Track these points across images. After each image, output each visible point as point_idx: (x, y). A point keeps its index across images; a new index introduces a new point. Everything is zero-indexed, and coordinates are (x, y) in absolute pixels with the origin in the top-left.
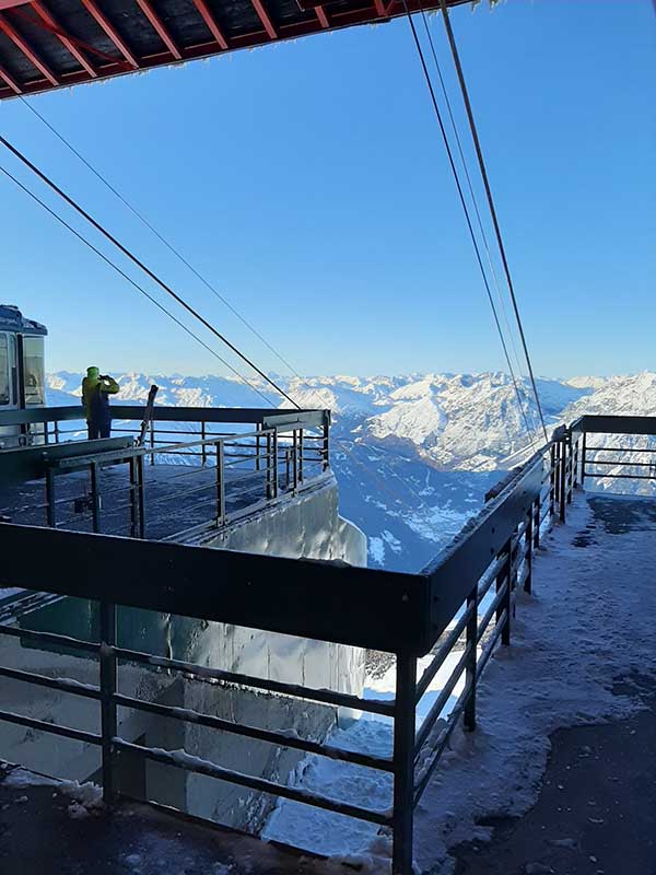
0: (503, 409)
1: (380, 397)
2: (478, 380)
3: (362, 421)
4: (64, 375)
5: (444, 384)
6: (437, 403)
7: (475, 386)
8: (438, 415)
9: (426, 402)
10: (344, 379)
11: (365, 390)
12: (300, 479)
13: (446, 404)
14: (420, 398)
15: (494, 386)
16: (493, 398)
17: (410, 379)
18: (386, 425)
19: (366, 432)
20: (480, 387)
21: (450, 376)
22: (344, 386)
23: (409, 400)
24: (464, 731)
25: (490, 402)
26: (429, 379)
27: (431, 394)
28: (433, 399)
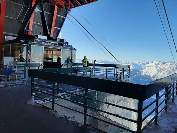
0: (173, 70)
1: (143, 66)
2: (167, 63)
3: (138, 71)
4: (79, 60)
5: (158, 64)
6: (157, 68)
7: (166, 64)
8: (157, 71)
9: (154, 67)
10: (135, 62)
11: (139, 64)
12: (123, 79)
13: (159, 68)
14: (152, 66)
15: (171, 64)
16: (170, 67)
17: (150, 62)
18: (144, 72)
19: (139, 73)
20: (167, 65)
21: (159, 62)
22: (135, 63)
23: (150, 67)
24: (155, 124)
25: (170, 68)
26: (155, 62)
27: (155, 65)
28: (155, 67)
